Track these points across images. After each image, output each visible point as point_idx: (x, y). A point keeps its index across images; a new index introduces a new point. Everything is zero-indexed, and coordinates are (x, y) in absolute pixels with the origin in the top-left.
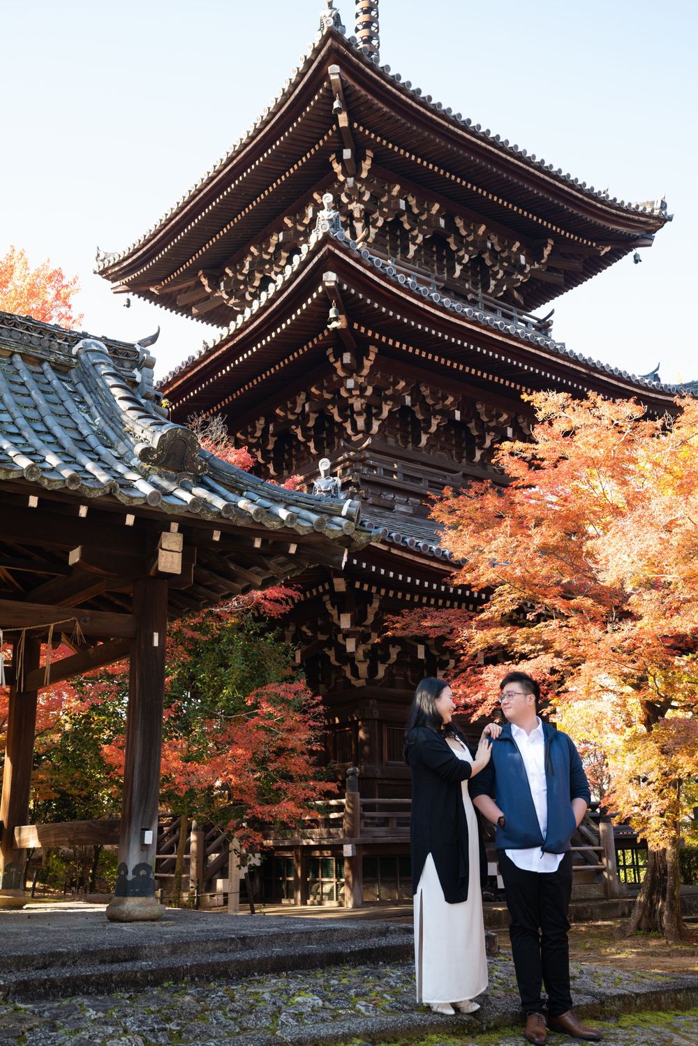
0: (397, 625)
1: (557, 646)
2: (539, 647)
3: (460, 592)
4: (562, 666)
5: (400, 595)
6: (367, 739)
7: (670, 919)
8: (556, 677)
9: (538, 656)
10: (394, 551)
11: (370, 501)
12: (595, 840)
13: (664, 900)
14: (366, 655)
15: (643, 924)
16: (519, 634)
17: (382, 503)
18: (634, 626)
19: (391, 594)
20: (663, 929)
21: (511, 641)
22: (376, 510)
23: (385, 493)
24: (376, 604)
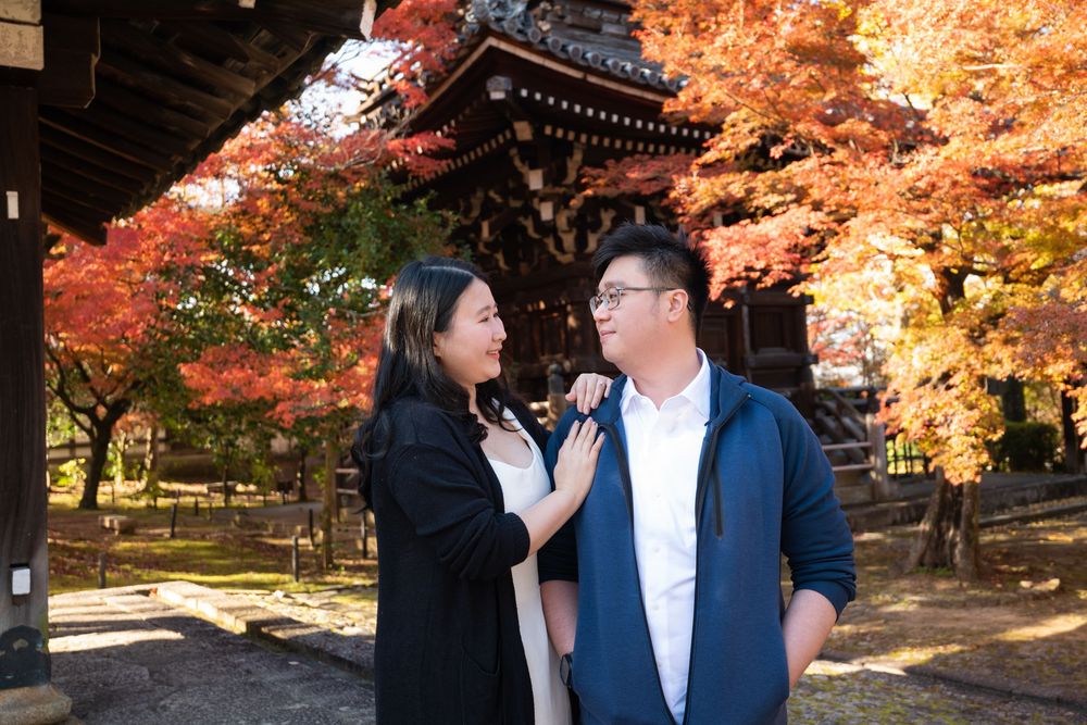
0: (600, 181)
1: (815, 194)
2: (790, 197)
3: (685, 132)
4: (823, 223)
5: (606, 142)
6: (579, 327)
7: (964, 554)
8: (814, 239)
9: (788, 209)
10: (592, 79)
11: (569, 20)
12: (860, 434)
13: (957, 527)
14: (571, 223)
15: (927, 559)
16: (762, 181)
17: (585, 23)
18: (937, 154)
19: (595, 140)
20: (954, 566)
21: (750, 191)
22: (577, 33)
23: (588, 9)
24: (578, 156)
